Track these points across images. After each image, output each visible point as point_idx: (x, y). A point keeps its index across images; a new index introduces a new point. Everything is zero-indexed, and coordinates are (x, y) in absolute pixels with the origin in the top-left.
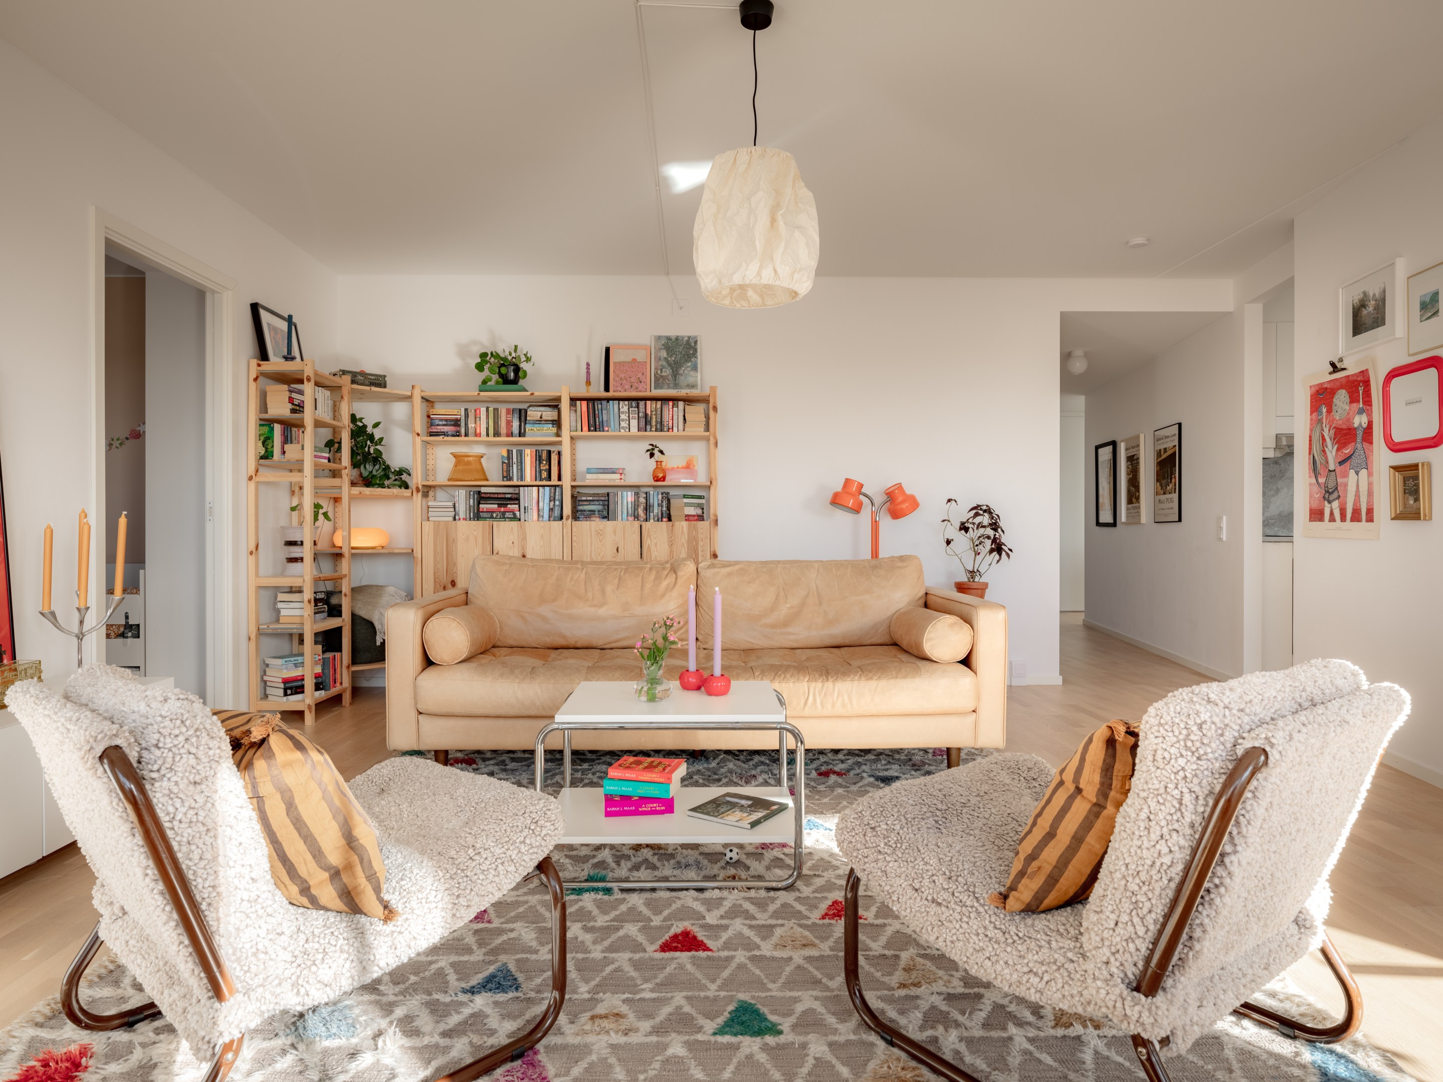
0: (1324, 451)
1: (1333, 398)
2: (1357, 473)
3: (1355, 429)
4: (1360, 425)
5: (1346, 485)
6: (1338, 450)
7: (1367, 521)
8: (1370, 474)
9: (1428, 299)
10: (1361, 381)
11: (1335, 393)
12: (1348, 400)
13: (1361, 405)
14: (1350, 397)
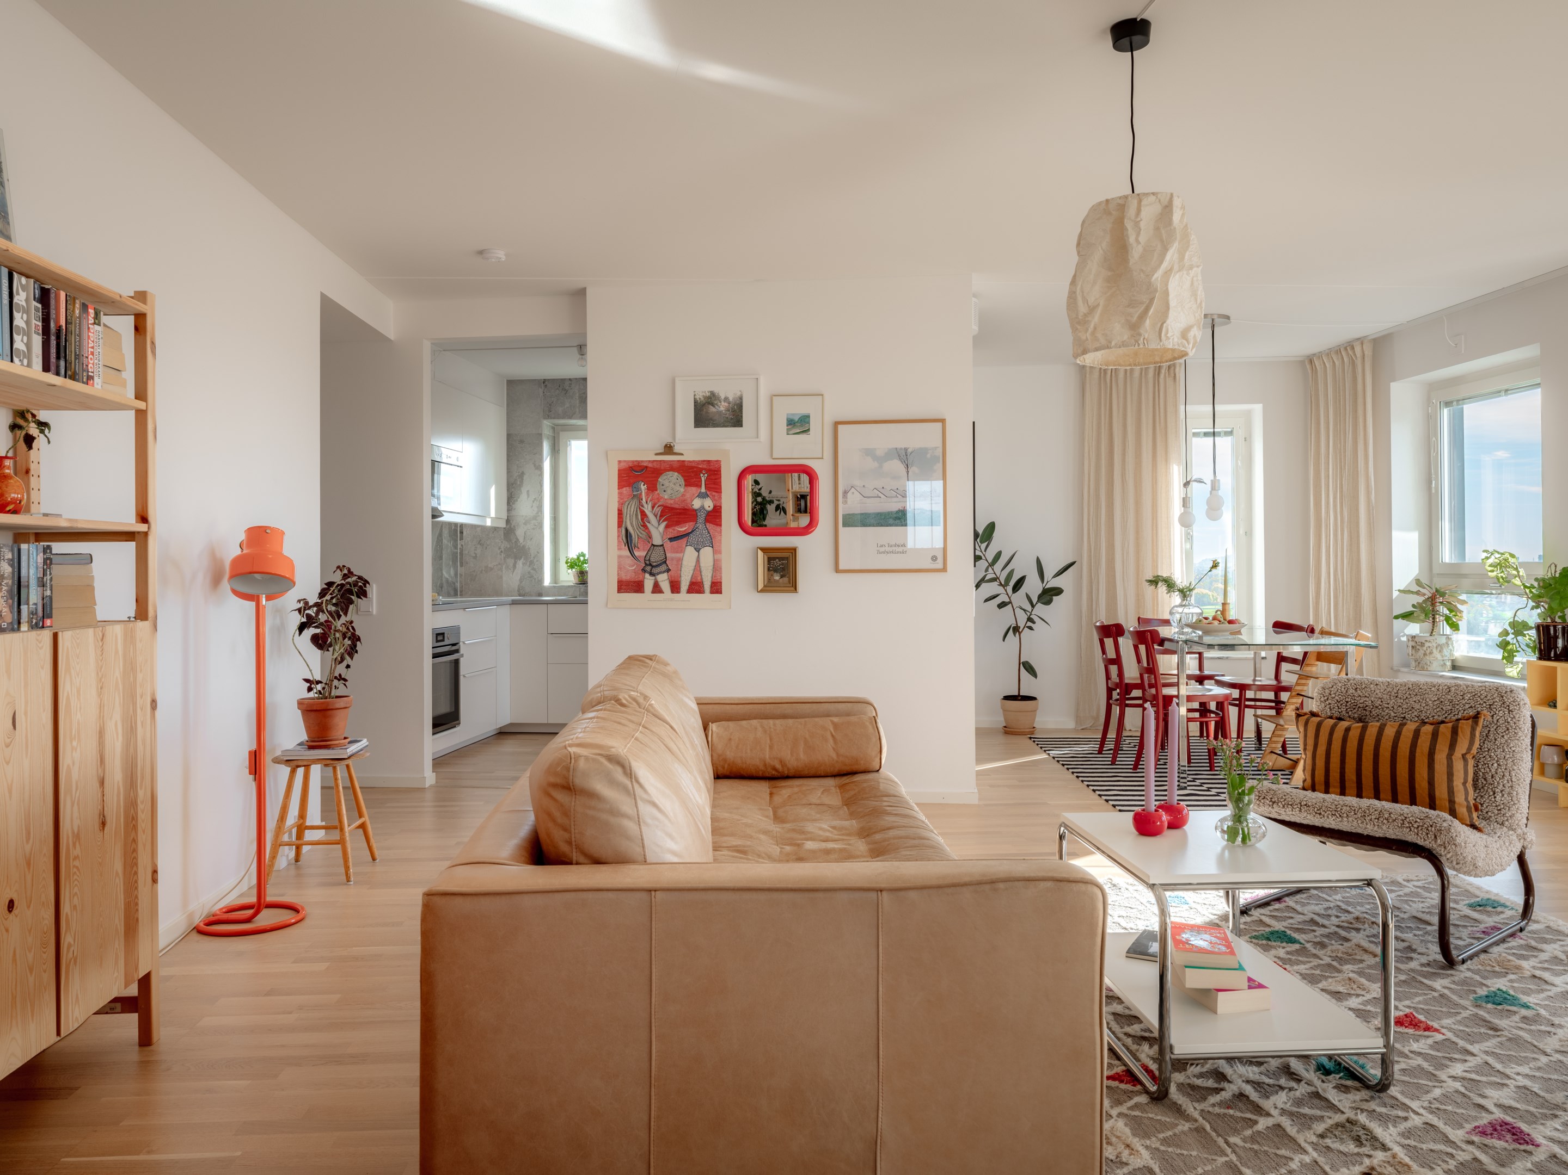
0: (645, 526)
1: (658, 477)
2: (698, 550)
3: (695, 510)
4: (703, 507)
5: (680, 561)
6: (667, 527)
7: (712, 592)
8: (715, 552)
9: (796, 419)
10: (705, 469)
11: (661, 474)
12: (683, 483)
13: (703, 490)
14: (685, 480)
